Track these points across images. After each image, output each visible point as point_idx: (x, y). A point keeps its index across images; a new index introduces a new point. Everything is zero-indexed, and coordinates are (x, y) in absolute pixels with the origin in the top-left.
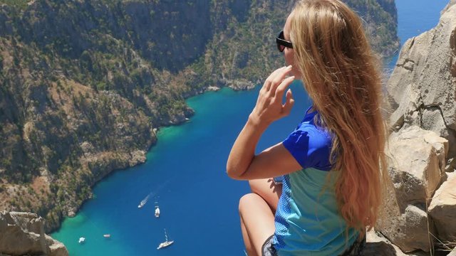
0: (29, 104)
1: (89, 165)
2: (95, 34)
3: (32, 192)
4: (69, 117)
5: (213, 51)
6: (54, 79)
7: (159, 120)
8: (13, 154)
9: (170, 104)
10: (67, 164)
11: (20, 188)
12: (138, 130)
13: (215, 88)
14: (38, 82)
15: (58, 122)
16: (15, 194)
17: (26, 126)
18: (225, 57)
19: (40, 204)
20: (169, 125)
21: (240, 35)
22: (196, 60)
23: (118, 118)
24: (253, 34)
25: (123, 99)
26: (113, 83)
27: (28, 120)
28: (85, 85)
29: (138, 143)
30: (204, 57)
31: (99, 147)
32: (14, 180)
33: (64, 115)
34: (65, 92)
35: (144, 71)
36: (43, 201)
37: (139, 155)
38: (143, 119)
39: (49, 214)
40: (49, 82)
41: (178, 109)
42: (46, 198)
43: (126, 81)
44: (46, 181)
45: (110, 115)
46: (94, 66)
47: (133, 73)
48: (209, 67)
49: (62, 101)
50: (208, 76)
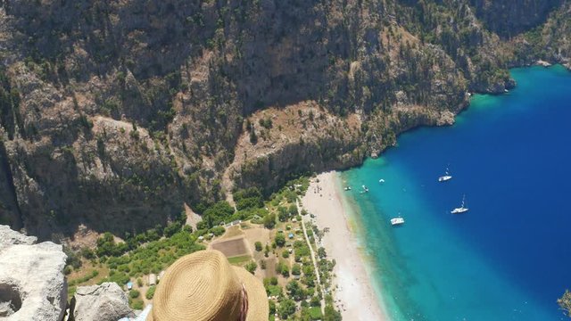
0: (361, 45)
1: (399, 114)
3: (346, 125)
4: (392, 63)
5: (555, 22)
6: (387, 24)
7: (476, 84)
8: (338, 87)
9: (492, 71)
10: (380, 108)
11: (337, 120)
12: (454, 91)
13: (546, 63)
14: (374, 24)
15: (381, 66)
16: (332, 124)
17: (353, 64)
19: (351, 139)
20: (483, 93)
22: (533, 29)
23: (437, 74)
25: (447, 56)
26: (439, 38)
27: (356, 59)
28: (413, 35)
29: (450, 104)
30: (543, 27)
31: (412, 99)
32: (333, 112)
33: (388, 60)
34: (394, 38)
35: (474, 31)
36: (354, 137)
37: (448, 116)
38: (460, 81)
39: (355, 150)
40: (382, 25)
41: (500, 77)
42: (357, 134)
43: (454, 39)
44: (359, 119)
45: (430, 70)
46: (425, 17)
47: (462, 31)
48: (546, 38)
49: (390, 47)
50: (541, 48)
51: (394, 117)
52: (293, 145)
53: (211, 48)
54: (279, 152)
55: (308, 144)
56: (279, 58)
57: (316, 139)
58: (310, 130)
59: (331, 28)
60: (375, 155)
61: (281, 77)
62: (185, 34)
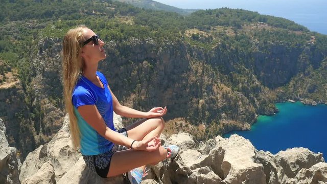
0: (204, 92)
1: (224, 124)
2: (237, 64)
3: (198, 130)
4: (219, 101)
5: (295, 82)
6: (216, 83)
7: (260, 110)
8: (194, 112)
9: (267, 104)
10: (214, 122)
11: (194, 127)
12: (250, 114)
13: (292, 101)
14: (210, 83)
15: (214, 101)
16: (191, 129)
17: (201, 101)
18: (301, 86)
20: (264, 115)
21: (313, 75)
22: (284, 85)
23: (241, 106)
24: (321, 76)
25: (245, 97)
26: (241, 89)
27: (202, 99)
28: (229, 87)
29: (248, 120)
30: (289, 84)
31: (229, 117)
32: (192, 123)
33: (217, 99)
34: (220, 89)
35: (257, 85)
36: (202, 136)
37: (247, 126)
38: (252, 109)
40: (214, 83)
41: (271, 107)
42: (203, 134)
43: (248, 89)
44: (204, 127)
45: (237, 104)
46: (233, 80)
47: (251, 86)
48: (291, 89)
49: (218, 93)
50: (289, 94)
51: (221, 126)
53: (135, 93)
56: (166, 98)
59: (190, 84)
62: (123, 86)
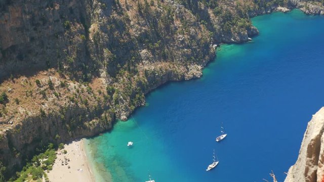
0: (96, 7)
1: (146, 72)
3: (90, 91)
4: (132, 23)
7: (220, 36)
8: (77, 52)
9: (234, 21)
10: (125, 69)
11: (80, 86)
12: (198, 44)
13: (285, 9)
15: (121, 26)
16: (75, 91)
17: (92, 27)
19: (96, 104)
20: (230, 43)
23: (179, 30)
25: (187, 10)
27: (94, 22)
29: (196, 57)
31: (157, 56)
32: (75, 78)
33: (128, 20)
36: (99, 102)
37: (195, 70)
38: (204, 34)
39: (103, 115)
41: (242, 27)
42: (103, 98)
44: (104, 82)
45: (172, 26)
49: (128, 7)
52: (33, 118)
54: (17, 127)
55: (50, 115)
56: (8, 28)
57: (58, 108)
58: (50, 99)
60: (125, 117)
61: (13, 48)
